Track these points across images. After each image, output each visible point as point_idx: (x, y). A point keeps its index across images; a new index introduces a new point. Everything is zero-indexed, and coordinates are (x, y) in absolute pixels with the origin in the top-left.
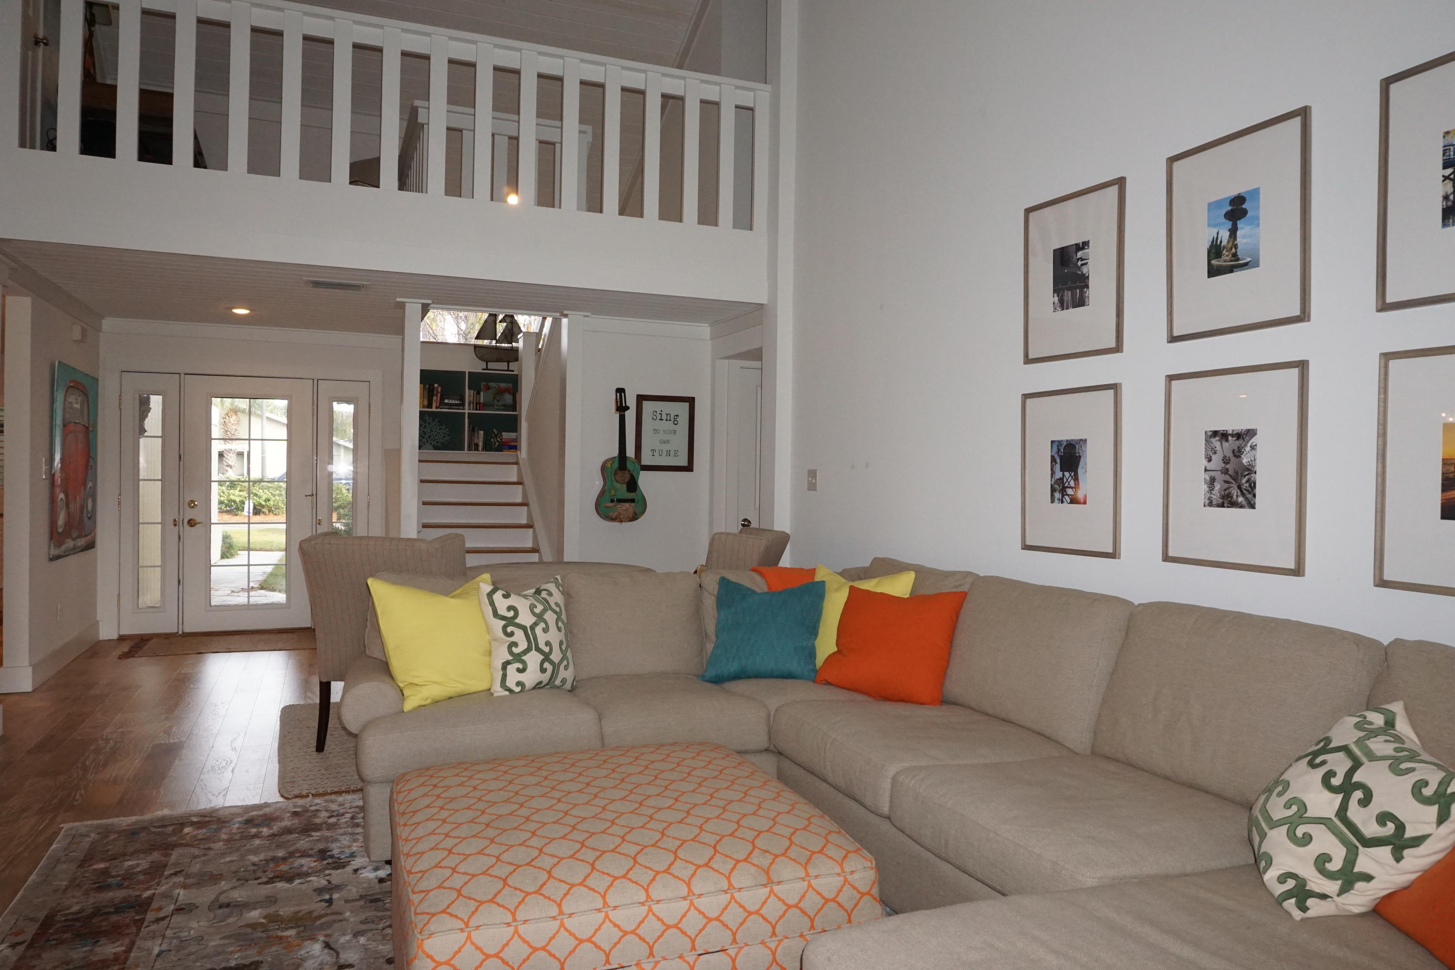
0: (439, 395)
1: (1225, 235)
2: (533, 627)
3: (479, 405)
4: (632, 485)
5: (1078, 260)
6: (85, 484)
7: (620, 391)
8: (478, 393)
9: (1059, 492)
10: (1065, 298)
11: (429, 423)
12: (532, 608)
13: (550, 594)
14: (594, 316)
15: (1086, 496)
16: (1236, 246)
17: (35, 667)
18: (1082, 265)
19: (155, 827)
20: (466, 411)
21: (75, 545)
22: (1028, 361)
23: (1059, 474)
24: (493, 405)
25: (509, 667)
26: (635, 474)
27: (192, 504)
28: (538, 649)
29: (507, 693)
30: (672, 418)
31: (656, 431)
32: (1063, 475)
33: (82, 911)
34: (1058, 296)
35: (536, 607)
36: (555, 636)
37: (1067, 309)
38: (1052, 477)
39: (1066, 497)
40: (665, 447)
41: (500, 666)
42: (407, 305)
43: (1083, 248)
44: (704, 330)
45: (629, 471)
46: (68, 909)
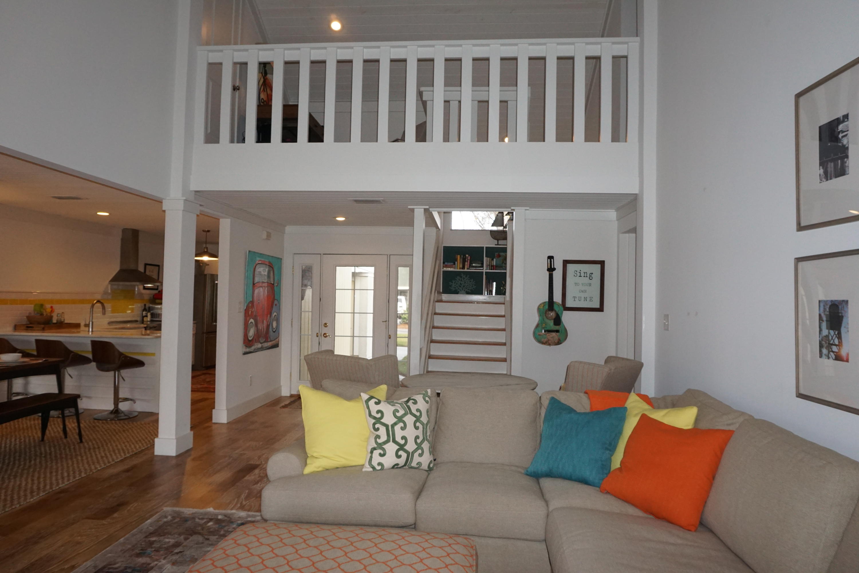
0: (469, 261)
2: (393, 426)
3: (492, 267)
4: (558, 321)
5: (839, 133)
6: (271, 314)
7: (551, 258)
8: (493, 260)
9: (826, 348)
10: (829, 170)
11: (464, 278)
12: (395, 412)
13: (415, 402)
14: (531, 209)
15: (848, 355)
17: (229, 411)
18: (843, 137)
19: (199, 519)
20: (484, 271)
21: (262, 346)
22: (800, 228)
23: (825, 332)
24: (502, 267)
25: (375, 451)
26: (559, 313)
27: (325, 325)
28: (394, 441)
29: (371, 469)
30: (588, 275)
31: (576, 284)
32: (829, 333)
33: (119, 567)
34: (823, 168)
35: (398, 411)
36: (411, 433)
37: (831, 179)
38: (820, 333)
39: (831, 353)
40: (583, 295)
41: (369, 451)
42: (415, 210)
43: (843, 121)
44: (612, 214)
45: (555, 311)
46: (115, 564)
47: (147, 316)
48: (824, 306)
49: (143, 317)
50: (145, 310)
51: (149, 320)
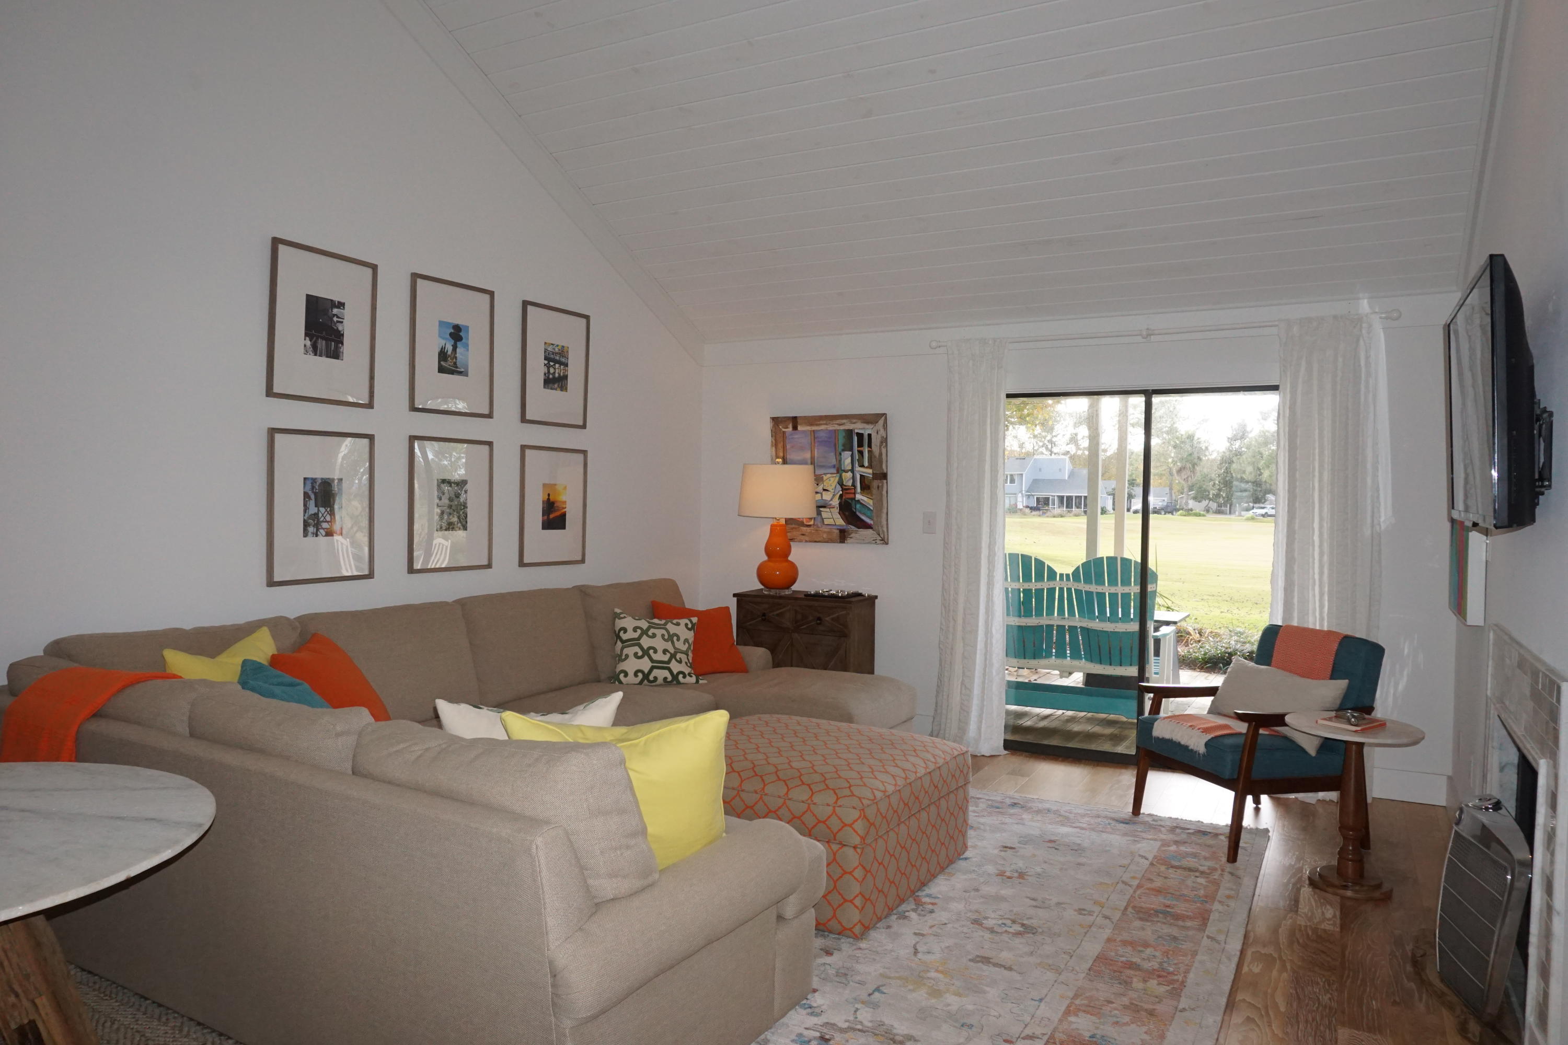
1: (449, 348)
5: (334, 315)
9: (314, 526)
10: (319, 345)
15: (341, 529)
16: (456, 358)
18: (338, 322)
22: (272, 393)
23: (313, 510)
32: (318, 510)
34: (309, 340)
37: (320, 356)
38: (305, 511)
39: (321, 531)
43: (338, 307)
48: (312, 483)
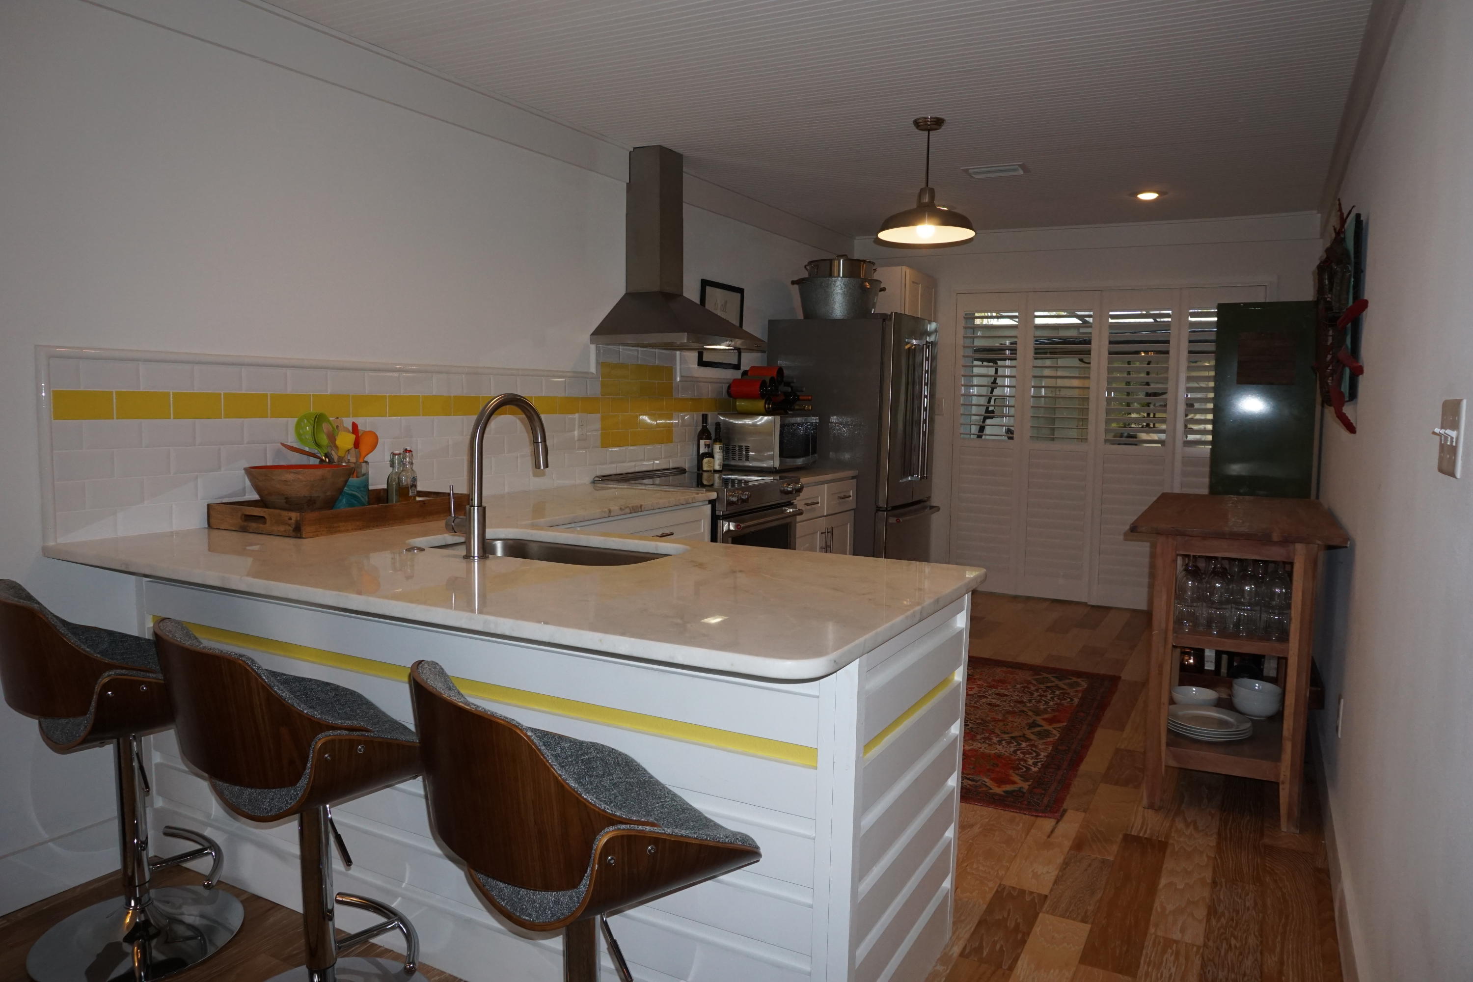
47: (710, 455)
49: (701, 457)
50: (704, 433)
51: (717, 467)
